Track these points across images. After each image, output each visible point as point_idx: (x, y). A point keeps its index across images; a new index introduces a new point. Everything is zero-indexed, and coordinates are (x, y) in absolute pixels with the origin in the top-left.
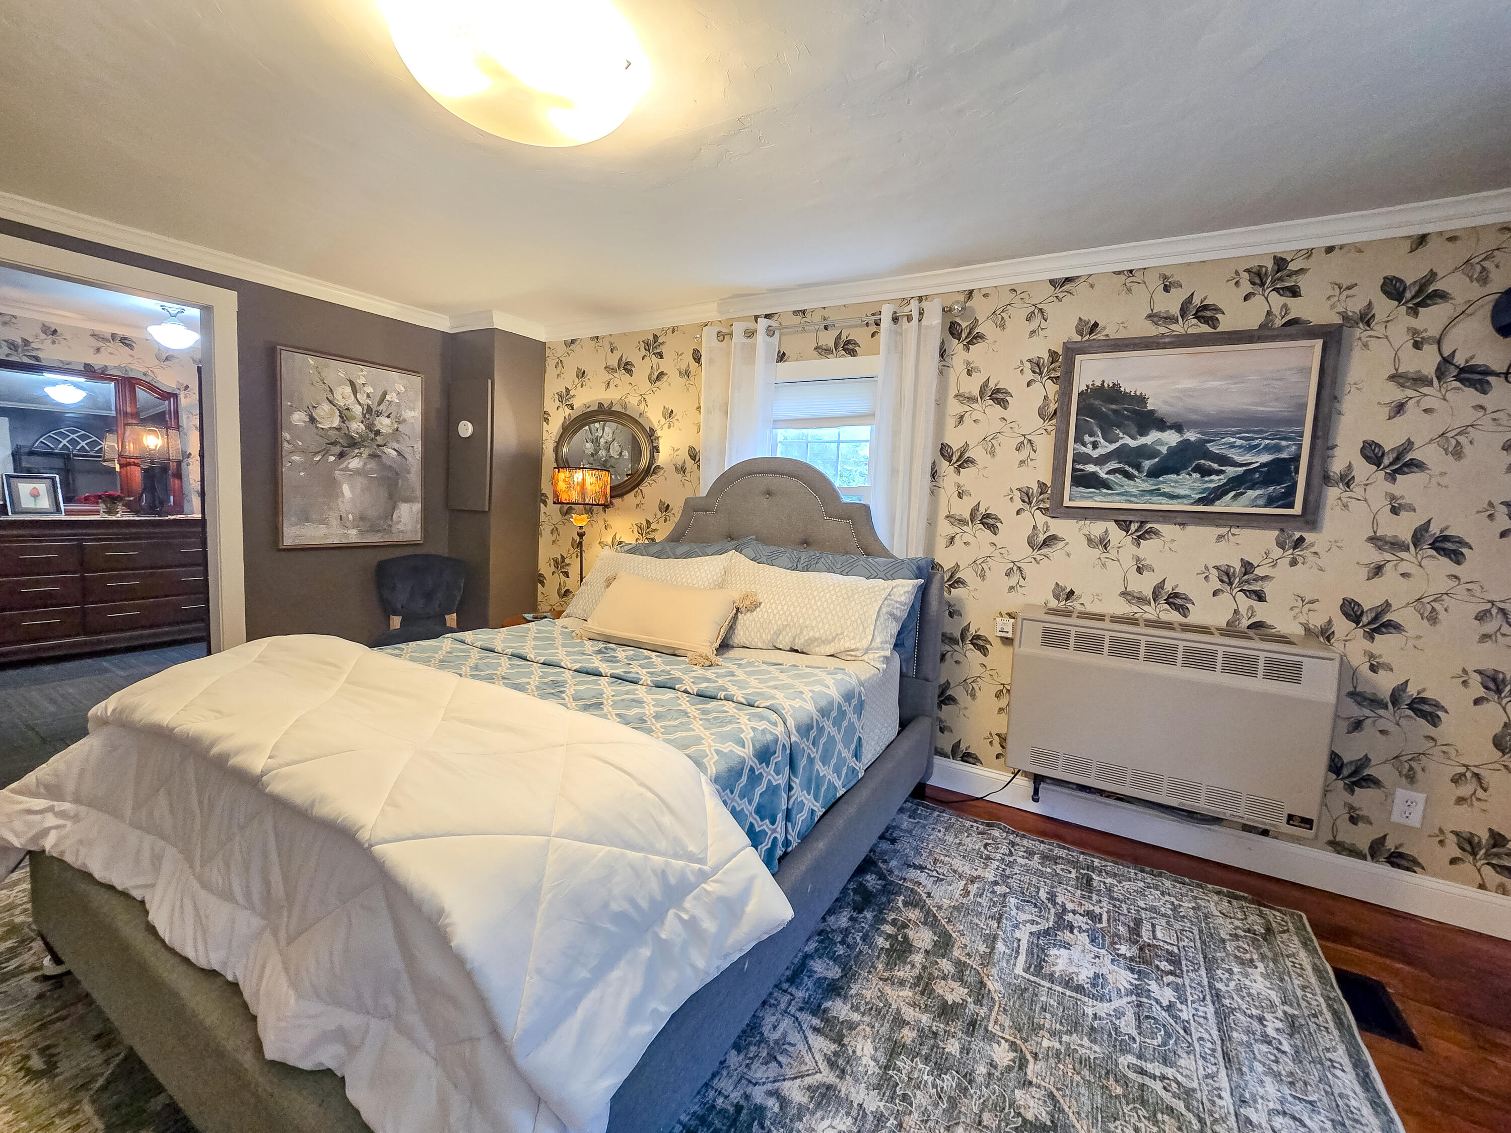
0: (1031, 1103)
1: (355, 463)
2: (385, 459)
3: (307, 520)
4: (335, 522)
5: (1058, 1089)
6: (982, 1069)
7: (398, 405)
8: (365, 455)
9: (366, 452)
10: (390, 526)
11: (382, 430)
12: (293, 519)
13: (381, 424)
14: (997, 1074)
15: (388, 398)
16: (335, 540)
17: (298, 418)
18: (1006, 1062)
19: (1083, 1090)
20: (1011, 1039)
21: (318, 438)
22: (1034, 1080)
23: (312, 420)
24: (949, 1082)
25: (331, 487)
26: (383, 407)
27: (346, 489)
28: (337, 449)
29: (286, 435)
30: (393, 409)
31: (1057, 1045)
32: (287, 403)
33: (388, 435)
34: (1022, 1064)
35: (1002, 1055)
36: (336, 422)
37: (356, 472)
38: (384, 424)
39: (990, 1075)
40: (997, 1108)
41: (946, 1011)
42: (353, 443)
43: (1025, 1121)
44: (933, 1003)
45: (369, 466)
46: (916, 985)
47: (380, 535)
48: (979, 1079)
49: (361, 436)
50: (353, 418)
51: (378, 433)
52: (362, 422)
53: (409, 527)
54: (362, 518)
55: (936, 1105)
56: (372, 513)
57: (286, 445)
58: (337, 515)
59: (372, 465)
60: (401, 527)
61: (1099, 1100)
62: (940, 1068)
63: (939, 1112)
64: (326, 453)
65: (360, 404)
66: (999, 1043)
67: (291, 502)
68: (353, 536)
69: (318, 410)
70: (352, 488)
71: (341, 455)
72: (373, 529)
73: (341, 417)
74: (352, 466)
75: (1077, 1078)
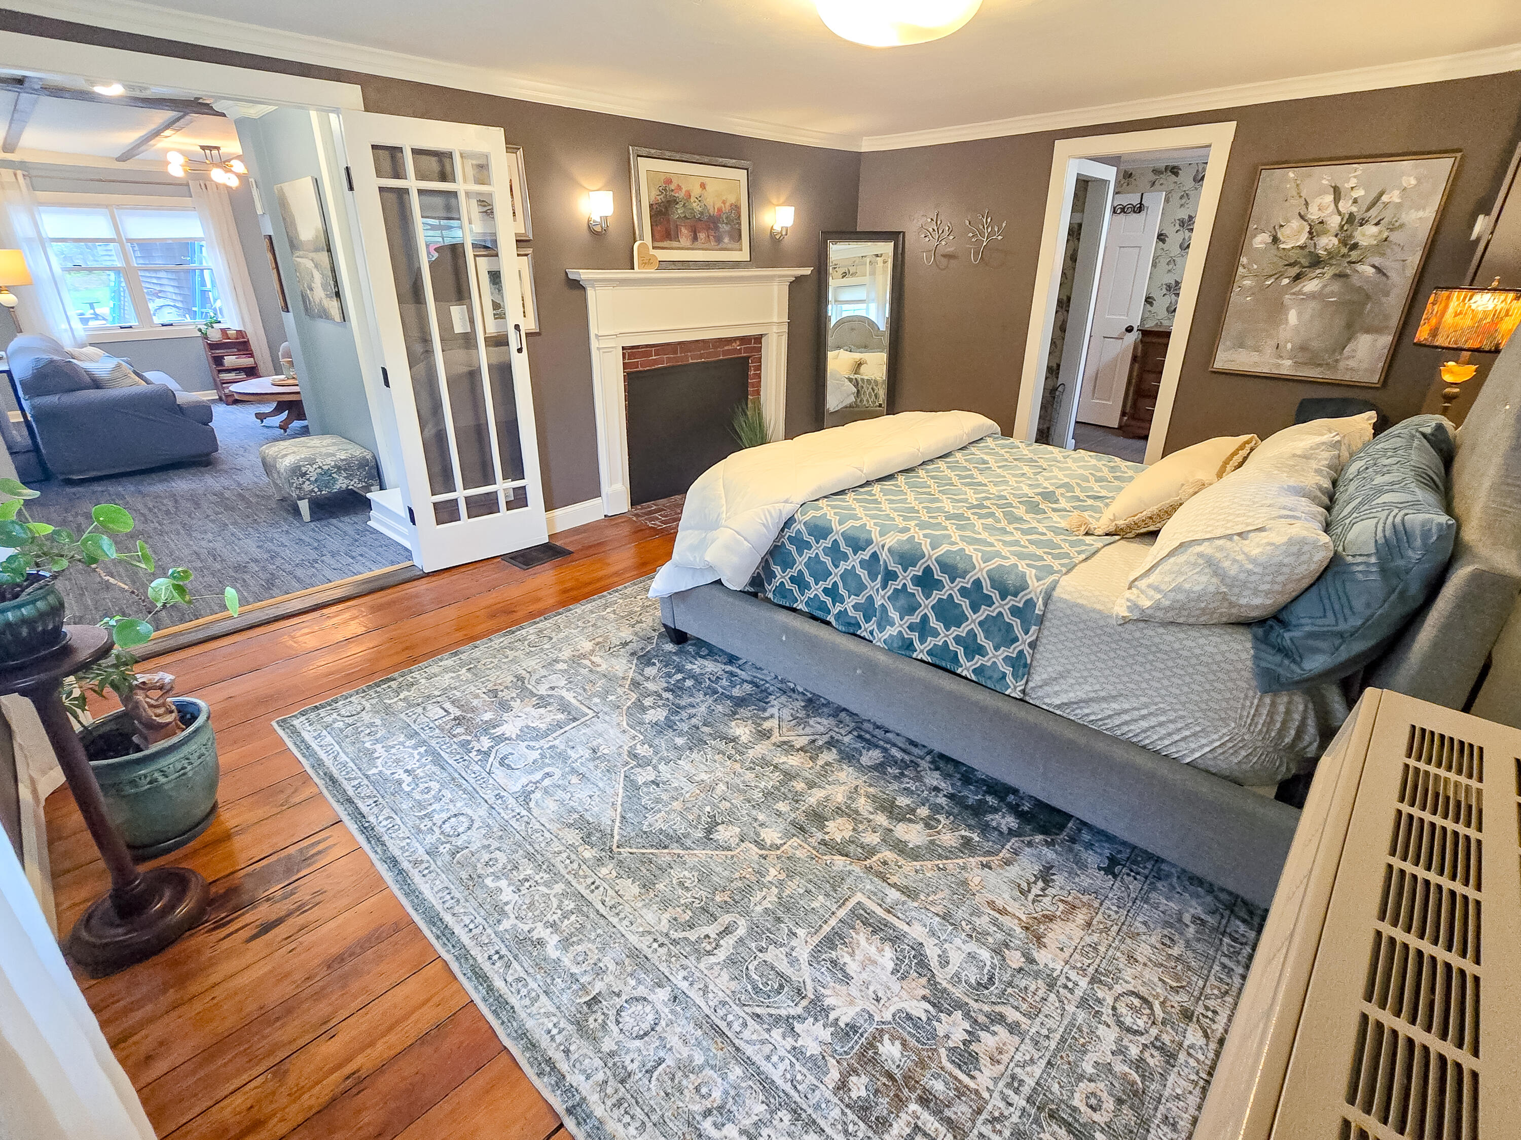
0: (728, 834)
1: (1311, 286)
2: (1355, 280)
3: (1241, 346)
4: (1269, 350)
5: (732, 857)
6: (761, 817)
7: (1399, 206)
8: (1327, 276)
9: (1329, 271)
10: (1337, 361)
11: (1361, 243)
12: (1228, 343)
13: (1364, 235)
14: (755, 825)
15: (1385, 198)
16: (1265, 369)
17: (1261, 241)
18: (763, 835)
19: (726, 874)
20: (782, 849)
21: (1275, 259)
22: (743, 845)
23: (1275, 240)
24: (757, 795)
25: (1276, 311)
26: (1373, 212)
27: (1293, 317)
28: (1295, 271)
29: (1244, 260)
30: (1388, 215)
31: (769, 878)
32: (1253, 226)
33: (1368, 248)
34: (760, 844)
35: (771, 835)
36: (1303, 239)
37: (1312, 296)
38: (1366, 235)
39: (756, 820)
40: (731, 813)
41: (818, 817)
42: (1316, 262)
43: (718, 824)
44: (827, 813)
45: (1328, 289)
46: (848, 807)
47: (1319, 369)
48: (754, 812)
49: (1329, 253)
50: (1325, 232)
51: (1355, 246)
52: (1336, 236)
53: (1365, 365)
54: (1303, 348)
55: (744, 782)
56: (1315, 344)
57: (1240, 269)
58: (1273, 343)
59: (1336, 287)
60: (1352, 363)
61: (715, 879)
62: (767, 794)
63: (738, 782)
64: (1281, 275)
65: (1339, 213)
66: (780, 838)
67: (1232, 326)
68: (1286, 367)
69: (1283, 229)
70: (1300, 314)
71: (1297, 278)
72: (1314, 362)
73: (1310, 233)
74: (1306, 289)
75: (737, 875)
